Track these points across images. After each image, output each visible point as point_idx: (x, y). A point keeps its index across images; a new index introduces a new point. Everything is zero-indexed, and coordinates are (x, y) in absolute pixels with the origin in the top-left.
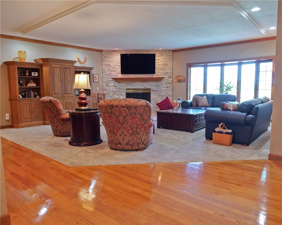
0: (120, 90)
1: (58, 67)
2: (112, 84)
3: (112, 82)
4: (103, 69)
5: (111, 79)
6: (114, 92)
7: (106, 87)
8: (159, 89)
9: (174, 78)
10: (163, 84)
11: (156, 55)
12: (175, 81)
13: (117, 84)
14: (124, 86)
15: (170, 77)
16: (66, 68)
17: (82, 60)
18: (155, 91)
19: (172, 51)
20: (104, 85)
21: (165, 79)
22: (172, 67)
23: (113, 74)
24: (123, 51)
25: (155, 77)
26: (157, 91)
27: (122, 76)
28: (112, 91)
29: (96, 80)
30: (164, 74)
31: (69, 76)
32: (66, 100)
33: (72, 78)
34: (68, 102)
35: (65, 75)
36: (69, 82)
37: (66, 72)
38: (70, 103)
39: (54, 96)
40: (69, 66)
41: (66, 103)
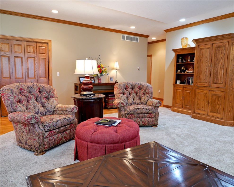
1: (208, 48)
31: (221, 58)
32: (213, 92)
33: (226, 60)
34: (215, 95)
35: (216, 58)
36: (221, 67)
37: (218, 52)
38: (219, 97)
39: (199, 84)
40: (224, 44)
41: (213, 95)
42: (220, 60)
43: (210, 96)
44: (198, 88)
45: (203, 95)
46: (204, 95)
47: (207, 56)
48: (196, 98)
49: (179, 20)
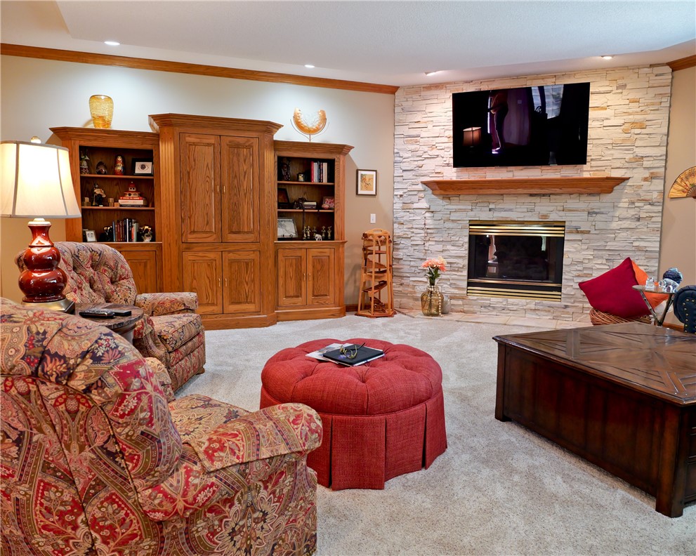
0: (450, 225)
1: (209, 145)
2: (424, 204)
3: (422, 194)
4: (396, 151)
5: (420, 187)
6: (429, 231)
7: (402, 214)
8: (600, 225)
9: (670, 181)
10: (621, 205)
11: (591, 90)
12: (674, 192)
13: (440, 204)
14: (465, 210)
15: (653, 177)
16: (238, 146)
17: (310, 120)
18: (583, 232)
19: (669, 64)
20: (396, 206)
21: (629, 183)
22: (668, 135)
23: (429, 166)
24: (466, 82)
25: (586, 175)
26: (593, 231)
27: (460, 174)
28: (423, 229)
29: (367, 189)
30: (627, 165)
31: (245, 173)
32: (231, 254)
33: (256, 179)
34: (238, 261)
35: (233, 171)
36: (245, 194)
37: (235, 159)
38: (247, 264)
39: (191, 238)
40: (248, 141)
41: (231, 262)
42: (242, 178)
43: (226, 264)
44: (188, 249)
45: (206, 266)
46: (209, 265)
47: (207, 165)
48: (185, 275)
49: (103, 41)
